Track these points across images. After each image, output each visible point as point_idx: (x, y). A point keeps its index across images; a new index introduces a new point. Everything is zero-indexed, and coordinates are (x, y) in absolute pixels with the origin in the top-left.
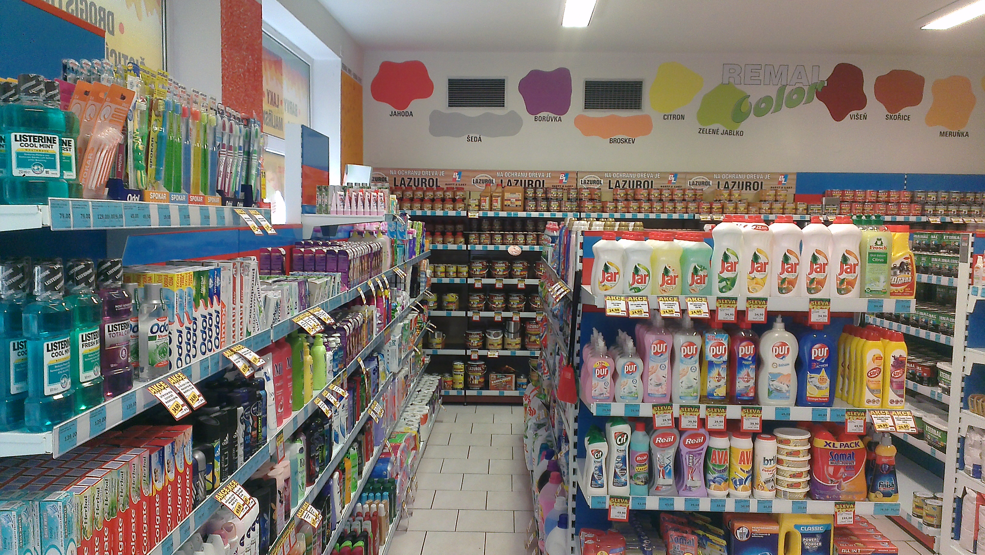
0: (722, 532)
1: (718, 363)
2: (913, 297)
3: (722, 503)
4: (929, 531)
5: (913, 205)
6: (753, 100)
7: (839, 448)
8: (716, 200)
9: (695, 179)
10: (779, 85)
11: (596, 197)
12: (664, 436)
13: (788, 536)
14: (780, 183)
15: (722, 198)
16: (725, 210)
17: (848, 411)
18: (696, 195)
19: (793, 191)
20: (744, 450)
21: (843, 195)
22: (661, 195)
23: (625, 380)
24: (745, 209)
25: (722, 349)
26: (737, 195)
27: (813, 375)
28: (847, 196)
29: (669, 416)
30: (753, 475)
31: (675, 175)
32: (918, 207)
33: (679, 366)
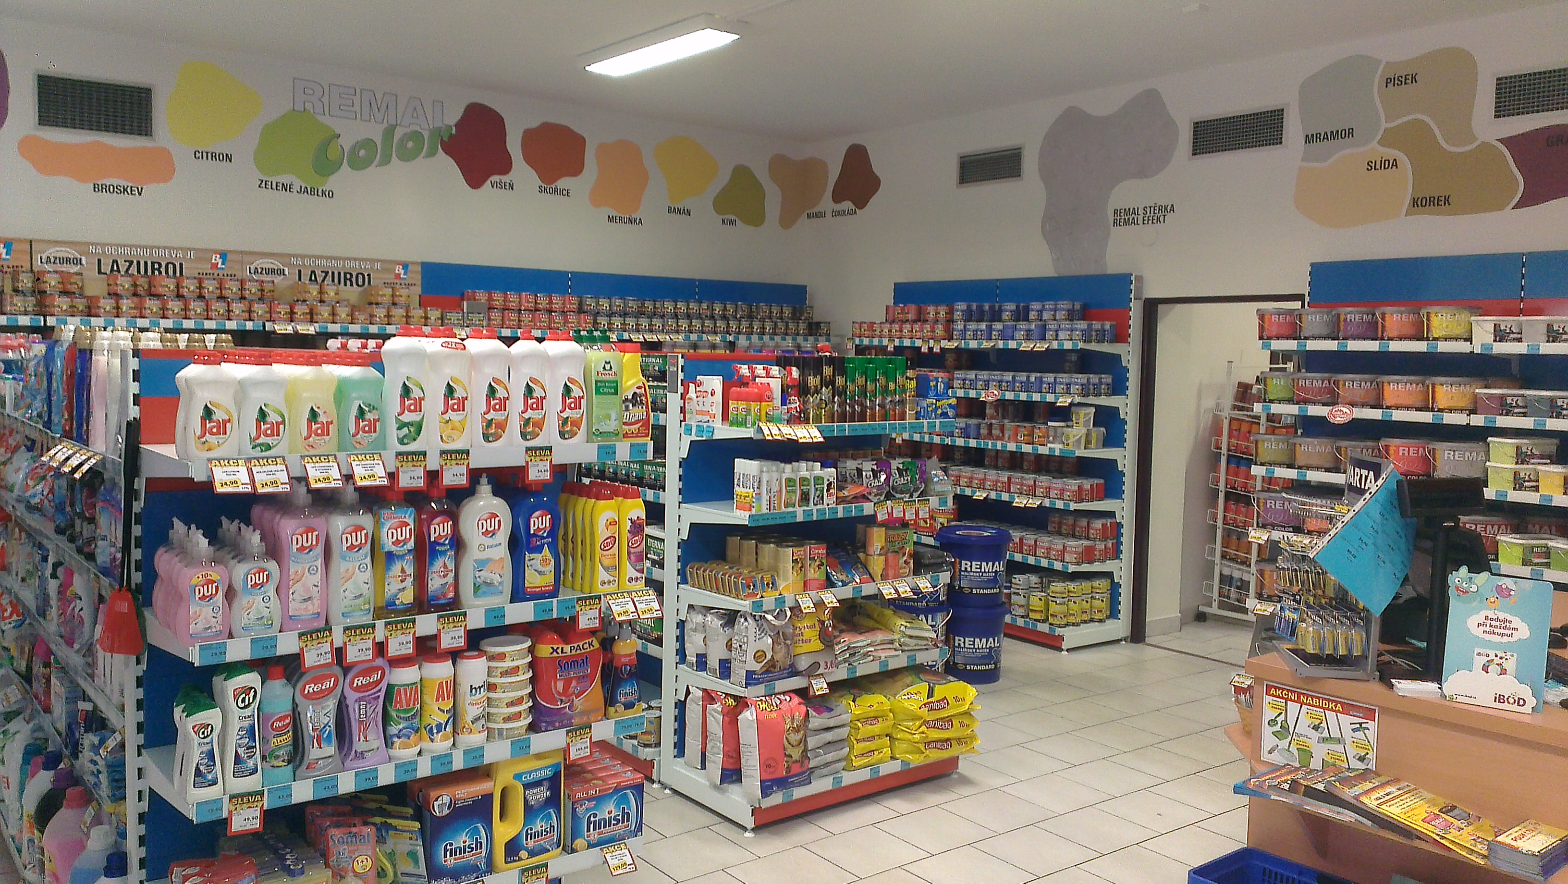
0: (410, 811)
1: (401, 553)
2: (649, 438)
3: (412, 765)
4: (646, 754)
5: (582, 316)
6: (347, 142)
7: (569, 653)
8: (298, 300)
9: (261, 263)
10: (385, 125)
11: (73, 288)
12: (316, 681)
13: (504, 792)
14: (398, 276)
15: (307, 296)
16: (315, 317)
17: (579, 599)
18: (262, 290)
19: (418, 290)
20: (443, 679)
21: (490, 299)
22: (200, 287)
23: (251, 598)
24: (348, 315)
25: (406, 531)
26: (332, 294)
27: (532, 556)
28: (496, 300)
29: (327, 647)
30: (455, 714)
31: (223, 255)
32: (590, 319)
33: (340, 566)
